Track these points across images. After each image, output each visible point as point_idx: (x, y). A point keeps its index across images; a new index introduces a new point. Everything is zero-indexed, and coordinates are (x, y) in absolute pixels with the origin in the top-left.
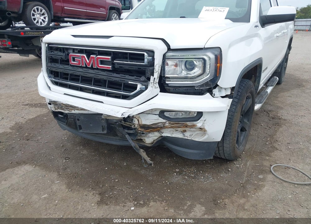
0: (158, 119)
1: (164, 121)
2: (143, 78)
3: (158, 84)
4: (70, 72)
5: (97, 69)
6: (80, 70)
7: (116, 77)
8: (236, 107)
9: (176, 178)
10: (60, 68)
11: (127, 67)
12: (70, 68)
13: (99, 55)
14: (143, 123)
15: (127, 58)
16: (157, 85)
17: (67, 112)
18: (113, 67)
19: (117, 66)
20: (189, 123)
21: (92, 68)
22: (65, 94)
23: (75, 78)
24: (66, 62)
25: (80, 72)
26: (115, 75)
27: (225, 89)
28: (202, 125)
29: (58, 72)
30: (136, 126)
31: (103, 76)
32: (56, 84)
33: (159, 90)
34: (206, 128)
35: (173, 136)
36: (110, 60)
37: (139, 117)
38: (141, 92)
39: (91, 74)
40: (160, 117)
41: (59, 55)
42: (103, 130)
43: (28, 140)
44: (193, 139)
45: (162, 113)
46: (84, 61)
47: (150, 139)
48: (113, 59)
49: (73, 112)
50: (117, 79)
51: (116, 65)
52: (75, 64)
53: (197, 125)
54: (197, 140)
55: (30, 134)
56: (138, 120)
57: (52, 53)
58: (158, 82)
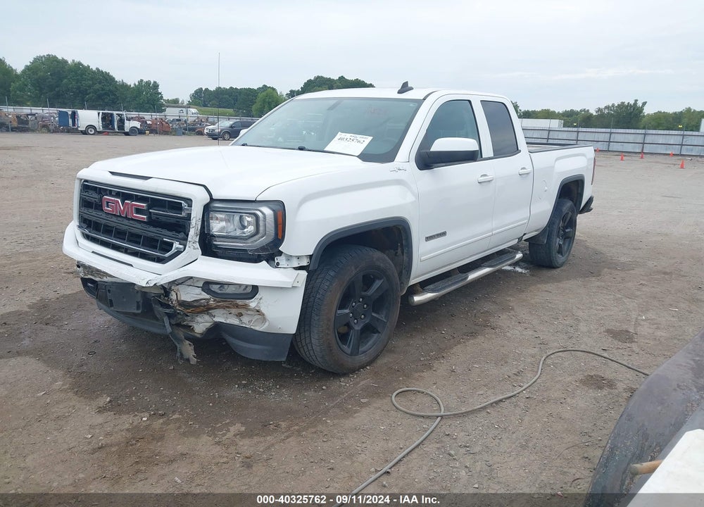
0: (200, 294)
1: (208, 296)
2: (182, 235)
3: (197, 243)
4: (103, 222)
5: (132, 219)
6: (114, 219)
7: (152, 232)
8: (331, 284)
9: (235, 392)
10: (93, 214)
11: (163, 219)
12: (104, 216)
13: (135, 201)
14: (182, 299)
15: (164, 207)
16: (197, 245)
17: (97, 279)
18: (149, 218)
19: (154, 217)
20: (240, 302)
21: (126, 218)
22: (93, 252)
23: (108, 230)
24: (99, 207)
25: (113, 222)
26: (152, 229)
27: (298, 258)
28: (257, 306)
29: (90, 221)
30: (174, 302)
31: (138, 229)
32: (87, 237)
33: (200, 251)
34: (263, 310)
35: (228, 322)
36: (145, 208)
37: (178, 290)
38: (178, 253)
39: (124, 225)
40: (203, 290)
41: (94, 196)
42: (138, 308)
43: (46, 324)
44: (252, 327)
45: (207, 285)
46: (118, 207)
47: (201, 325)
48: (150, 207)
49: (105, 279)
50: (152, 235)
51: (152, 215)
52: (108, 210)
53: (250, 304)
54: (257, 328)
55: (54, 316)
56: (177, 294)
57: (86, 194)
58: (198, 241)
